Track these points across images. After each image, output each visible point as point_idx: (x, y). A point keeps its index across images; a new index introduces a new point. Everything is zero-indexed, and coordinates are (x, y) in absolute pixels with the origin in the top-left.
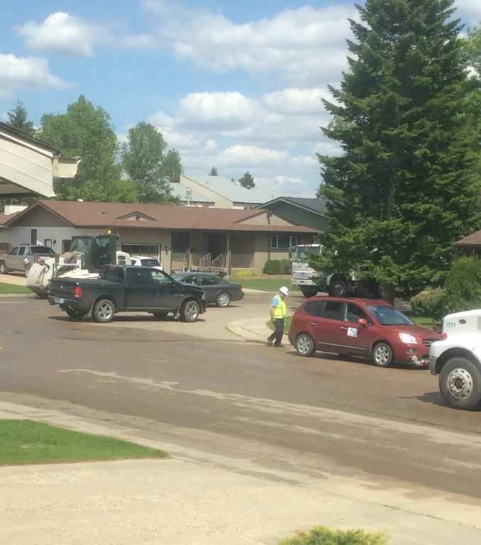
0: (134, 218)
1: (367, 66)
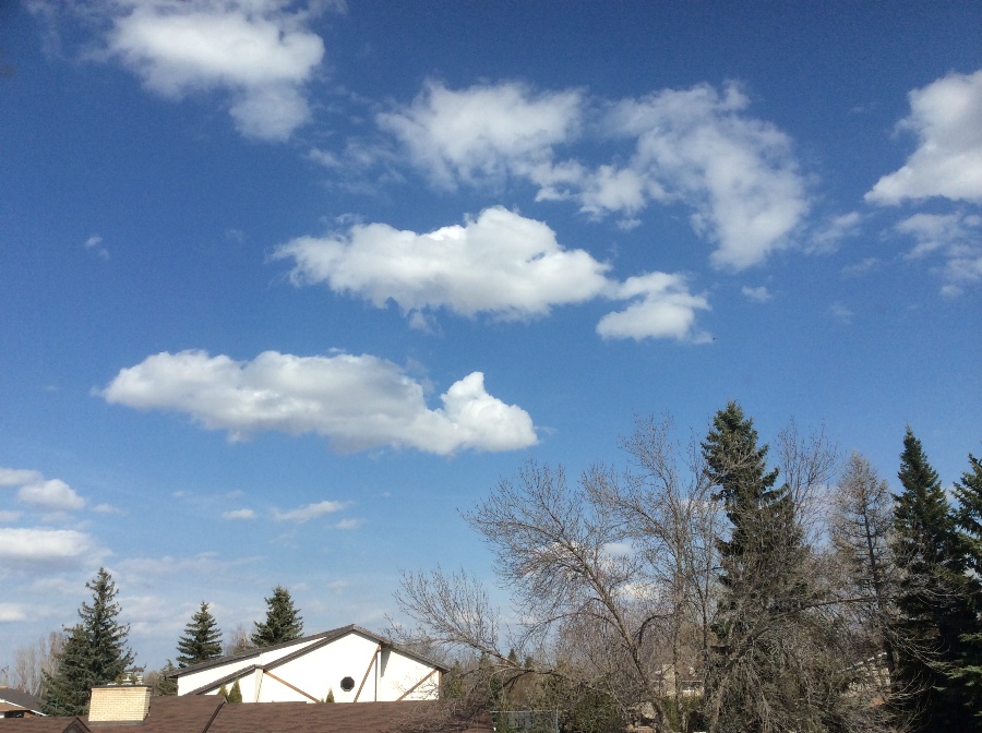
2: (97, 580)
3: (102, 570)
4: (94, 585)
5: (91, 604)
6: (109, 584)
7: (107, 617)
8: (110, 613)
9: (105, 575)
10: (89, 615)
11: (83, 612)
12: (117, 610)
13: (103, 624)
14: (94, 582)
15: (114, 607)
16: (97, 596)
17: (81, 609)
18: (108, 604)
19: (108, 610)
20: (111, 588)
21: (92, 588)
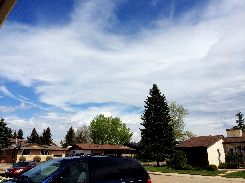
0: (96, 147)
1: (149, 110)
2: (238, 114)
3: (238, 111)
4: (237, 115)
5: (238, 119)
6: (241, 114)
7: (242, 122)
8: (243, 121)
9: (239, 112)
11: (236, 122)
13: (242, 124)
16: (239, 117)
17: (236, 121)
18: (242, 119)
19: (242, 120)
20: (242, 115)
21: (237, 116)
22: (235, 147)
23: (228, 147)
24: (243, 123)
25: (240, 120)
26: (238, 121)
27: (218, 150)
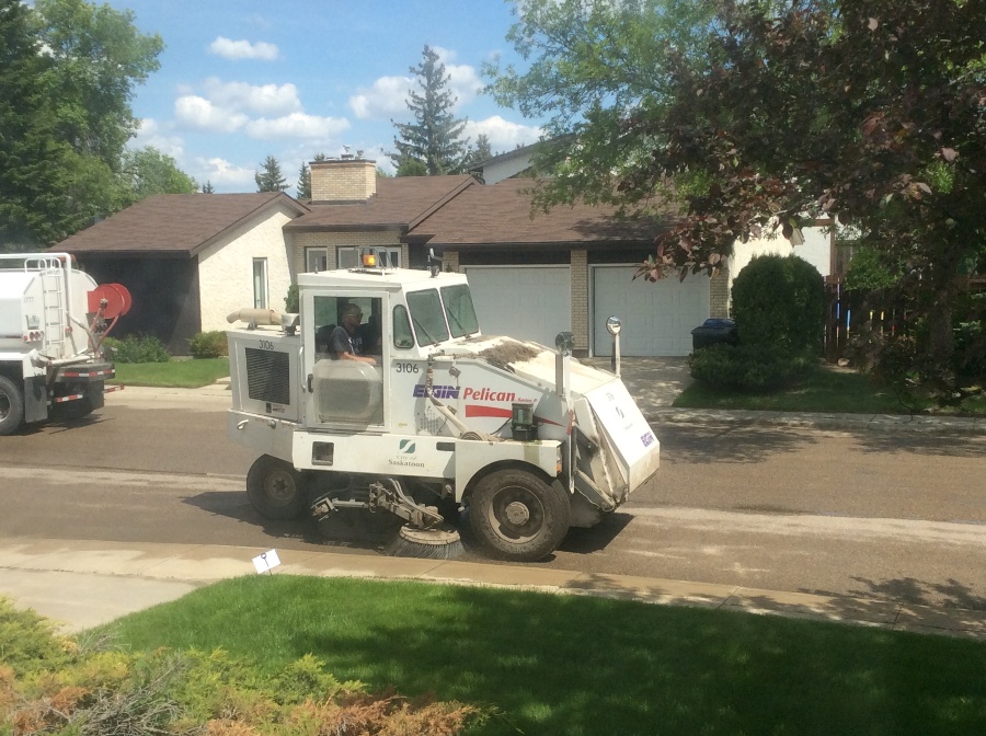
2: (423, 62)
3: (426, 48)
4: (421, 69)
5: (422, 94)
6: (437, 65)
7: (438, 109)
8: (442, 104)
10: (420, 107)
11: (413, 104)
12: (451, 98)
13: (439, 118)
14: (420, 65)
15: (445, 94)
16: (425, 81)
17: (410, 99)
18: (439, 92)
19: (440, 99)
20: (440, 72)
21: (418, 73)
22: (337, 247)
23: (306, 248)
24: (441, 113)
25: (430, 100)
26: (420, 101)
27: (258, 265)
